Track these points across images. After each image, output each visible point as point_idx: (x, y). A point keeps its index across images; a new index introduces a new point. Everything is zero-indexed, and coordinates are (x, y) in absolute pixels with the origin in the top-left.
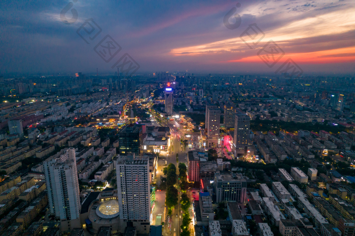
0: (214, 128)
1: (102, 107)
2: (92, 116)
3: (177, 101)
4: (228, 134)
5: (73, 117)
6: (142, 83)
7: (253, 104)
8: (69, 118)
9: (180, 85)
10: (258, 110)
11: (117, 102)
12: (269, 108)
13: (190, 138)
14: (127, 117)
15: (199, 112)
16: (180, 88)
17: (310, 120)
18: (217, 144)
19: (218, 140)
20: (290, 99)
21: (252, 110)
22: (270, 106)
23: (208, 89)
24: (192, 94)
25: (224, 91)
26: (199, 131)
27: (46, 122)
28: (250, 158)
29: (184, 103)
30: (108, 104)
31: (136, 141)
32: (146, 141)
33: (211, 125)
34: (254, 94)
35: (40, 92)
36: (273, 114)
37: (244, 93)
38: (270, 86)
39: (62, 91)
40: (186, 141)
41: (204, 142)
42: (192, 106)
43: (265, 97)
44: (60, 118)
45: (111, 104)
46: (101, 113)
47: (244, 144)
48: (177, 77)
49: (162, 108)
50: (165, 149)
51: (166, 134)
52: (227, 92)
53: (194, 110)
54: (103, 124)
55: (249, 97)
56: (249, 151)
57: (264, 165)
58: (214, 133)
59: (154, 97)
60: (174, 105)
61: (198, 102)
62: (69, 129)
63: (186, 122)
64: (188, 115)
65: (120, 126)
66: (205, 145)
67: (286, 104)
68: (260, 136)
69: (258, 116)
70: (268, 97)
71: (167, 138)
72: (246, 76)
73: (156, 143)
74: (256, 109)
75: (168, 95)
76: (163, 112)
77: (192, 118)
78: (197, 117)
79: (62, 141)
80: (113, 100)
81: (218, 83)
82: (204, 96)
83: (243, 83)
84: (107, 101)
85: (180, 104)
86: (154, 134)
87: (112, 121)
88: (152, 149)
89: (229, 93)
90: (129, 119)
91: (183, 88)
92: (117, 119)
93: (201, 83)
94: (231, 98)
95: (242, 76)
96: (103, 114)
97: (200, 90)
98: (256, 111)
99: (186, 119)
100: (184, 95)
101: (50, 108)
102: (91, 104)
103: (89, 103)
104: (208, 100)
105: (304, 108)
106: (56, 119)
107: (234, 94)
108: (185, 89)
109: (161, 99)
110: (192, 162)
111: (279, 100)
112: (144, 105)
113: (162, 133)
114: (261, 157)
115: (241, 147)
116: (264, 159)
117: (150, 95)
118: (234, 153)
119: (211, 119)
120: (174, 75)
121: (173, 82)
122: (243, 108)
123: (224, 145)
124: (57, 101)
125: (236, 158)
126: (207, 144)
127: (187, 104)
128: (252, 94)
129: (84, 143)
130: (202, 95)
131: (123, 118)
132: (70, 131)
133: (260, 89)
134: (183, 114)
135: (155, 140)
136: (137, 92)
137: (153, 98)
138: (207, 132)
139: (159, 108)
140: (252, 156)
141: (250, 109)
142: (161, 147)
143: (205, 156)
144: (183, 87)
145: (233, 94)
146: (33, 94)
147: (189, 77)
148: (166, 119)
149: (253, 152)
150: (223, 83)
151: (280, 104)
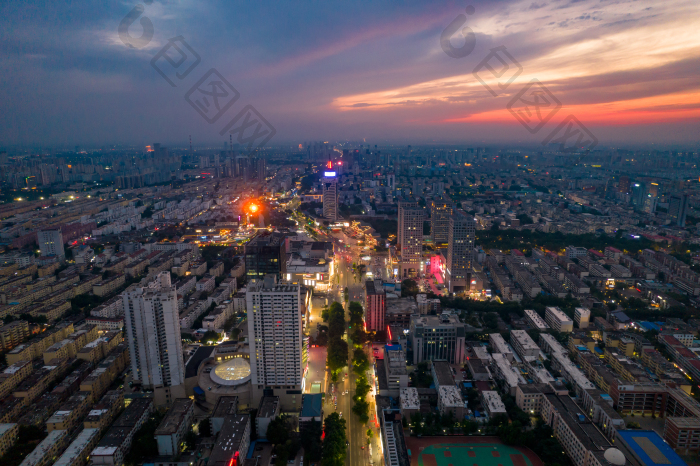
0: (413, 241)
1: (204, 209)
2: (186, 225)
3: (346, 197)
4: (438, 254)
5: (153, 227)
6: (278, 163)
7: (487, 202)
8: (145, 228)
9: (350, 168)
10: (497, 213)
11: (231, 199)
12: (518, 208)
13: (370, 262)
14: (252, 225)
15: (386, 217)
16: (351, 174)
17: (592, 229)
18: (419, 270)
19: (419, 265)
20: (559, 192)
21: (485, 212)
22: (520, 205)
23: (404, 175)
24: (373, 183)
25: (435, 179)
26: (386, 249)
27: (103, 235)
28: (476, 294)
29: (358, 201)
30: (215, 203)
31: (276, 260)
32: (291, 266)
33: (407, 237)
34: (493, 183)
35: (81, 181)
36: (524, 219)
37: (473, 182)
38: (524, 169)
39: (126, 179)
40: (363, 266)
41: (394, 267)
42: (373, 205)
43: (512, 188)
44: (127, 228)
45: (220, 202)
46: (204, 220)
47: (466, 270)
48: (346, 152)
49: (317, 210)
50: (324, 280)
51: (326, 255)
52: (442, 179)
53: (378, 213)
54: (209, 238)
55: (482, 189)
56: (474, 282)
57: (500, 304)
58: (413, 251)
59: (302, 190)
60: (340, 204)
61: (385, 199)
62: (147, 247)
63: (362, 234)
64: (365, 221)
65: (240, 241)
66: (396, 273)
67: (551, 202)
68: (497, 257)
69: (496, 224)
70: (518, 188)
71: (328, 262)
72: (479, 149)
73: (308, 269)
74: (493, 210)
75: (328, 185)
76: (319, 217)
77: (373, 226)
78: (383, 227)
79: (138, 268)
80: (224, 195)
81: (424, 163)
82: (397, 187)
83: (472, 163)
84: (213, 197)
85: (352, 201)
86: (304, 255)
87: (224, 233)
88: (301, 280)
89: (446, 181)
90: (257, 229)
91: (357, 173)
92: (234, 230)
93: (391, 164)
94: (447, 191)
95: (472, 150)
96: (207, 221)
97: (389, 177)
98: (493, 215)
99: (363, 229)
100: (358, 186)
101: (106, 210)
102: (183, 202)
103: (179, 201)
104: (403, 194)
105: (584, 209)
106: (121, 230)
107: (455, 183)
108: (360, 175)
109: (316, 194)
110: (373, 296)
111: (539, 194)
112: (284, 205)
113: (318, 252)
114: (495, 291)
115: (460, 274)
116: (500, 296)
117: (293, 186)
118: (447, 287)
119: (406, 226)
120: (339, 148)
121: (337, 161)
122: (470, 209)
123: (431, 274)
124: (117, 198)
125: (451, 294)
126: (399, 272)
127: (364, 202)
128: (487, 183)
129: (178, 270)
130: (393, 186)
131: (245, 227)
132: (149, 251)
133: (504, 174)
134: (357, 220)
135: (306, 265)
136: (268, 181)
137: (299, 193)
138: (399, 249)
139: (310, 209)
140: (480, 291)
141: (482, 210)
142: (318, 275)
143: (396, 289)
144: (357, 170)
145: (452, 183)
146: (69, 185)
147: (368, 152)
148: (325, 229)
149: (481, 284)
150: (434, 164)
151: (539, 201)
